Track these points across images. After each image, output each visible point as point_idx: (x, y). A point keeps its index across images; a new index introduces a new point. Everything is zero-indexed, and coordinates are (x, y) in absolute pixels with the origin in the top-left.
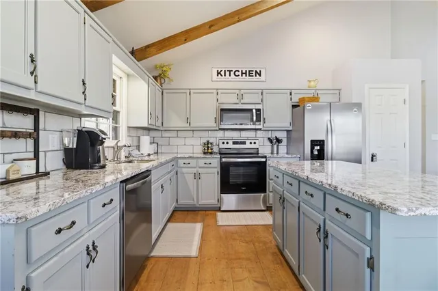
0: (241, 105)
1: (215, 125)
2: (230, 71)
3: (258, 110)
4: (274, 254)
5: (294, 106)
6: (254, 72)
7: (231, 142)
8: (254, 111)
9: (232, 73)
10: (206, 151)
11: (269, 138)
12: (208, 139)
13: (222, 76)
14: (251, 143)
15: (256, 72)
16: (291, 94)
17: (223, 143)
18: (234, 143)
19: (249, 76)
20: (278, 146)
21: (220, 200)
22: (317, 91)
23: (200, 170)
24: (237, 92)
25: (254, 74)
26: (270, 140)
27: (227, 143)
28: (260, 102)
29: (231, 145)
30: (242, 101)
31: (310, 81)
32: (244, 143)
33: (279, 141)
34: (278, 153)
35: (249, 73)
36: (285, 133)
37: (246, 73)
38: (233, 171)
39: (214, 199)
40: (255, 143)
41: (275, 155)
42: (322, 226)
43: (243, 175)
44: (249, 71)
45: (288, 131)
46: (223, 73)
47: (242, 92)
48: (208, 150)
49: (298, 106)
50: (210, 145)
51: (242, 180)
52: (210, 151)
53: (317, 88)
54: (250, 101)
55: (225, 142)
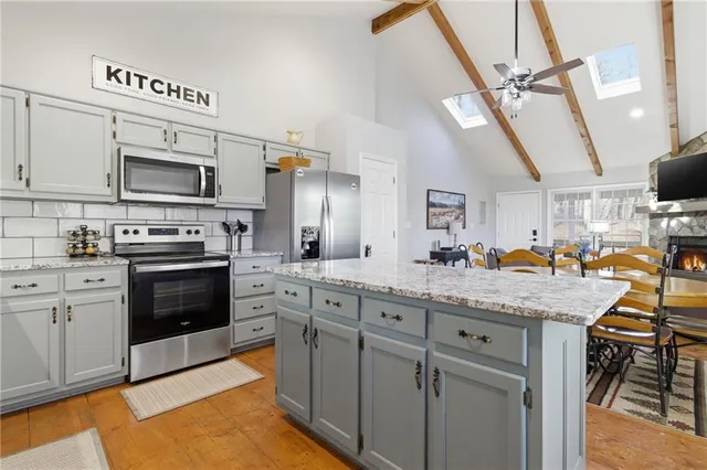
0: (172, 155)
1: (108, 191)
2: (141, 78)
3: (210, 169)
4: (285, 435)
5: (269, 170)
6: (195, 94)
7: (144, 230)
8: (202, 170)
9: (146, 83)
10: (80, 251)
11: (224, 224)
12: (83, 223)
13: (119, 81)
14: (189, 232)
15: (199, 95)
16: (264, 149)
17: (126, 232)
18: (151, 232)
19: (185, 99)
20: (240, 237)
21: (127, 361)
22: (302, 151)
23: (71, 300)
24: (165, 125)
25: (195, 99)
26: (226, 227)
27: (136, 232)
28: (213, 154)
29: (144, 237)
30: (175, 147)
31: (290, 133)
32: (175, 232)
33: (242, 228)
34: (239, 250)
35: (185, 95)
36: (250, 214)
37: (178, 91)
38: (160, 291)
39: (113, 362)
40: (197, 232)
41: (236, 254)
42: (423, 364)
43: (184, 296)
44: (186, 90)
45: (255, 211)
46: (122, 76)
47: (176, 128)
48: (84, 248)
49: (278, 170)
50: (89, 237)
51: (181, 308)
52: (90, 250)
53: (300, 145)
54: (192, 150)
55: (131, 229)
